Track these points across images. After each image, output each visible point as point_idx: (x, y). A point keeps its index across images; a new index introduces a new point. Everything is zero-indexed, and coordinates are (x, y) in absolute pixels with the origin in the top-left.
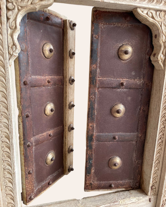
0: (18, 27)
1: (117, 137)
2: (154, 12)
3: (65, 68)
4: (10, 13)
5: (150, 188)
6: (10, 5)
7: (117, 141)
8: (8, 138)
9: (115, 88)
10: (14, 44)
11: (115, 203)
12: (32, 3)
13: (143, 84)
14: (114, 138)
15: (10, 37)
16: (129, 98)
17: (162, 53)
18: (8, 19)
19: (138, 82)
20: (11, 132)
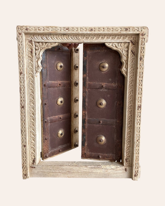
0: (41, 58)
1: (101, 122)
2: (117, 44)
3: (71, 76)
4: (37, 51)
5: (125, 160)
6: (37, 48)
7: (101, 124)
8: (33, 114)
9: (99, 89)
10: (38, 66)
11: (98, 167)
12: (47, 46)
13: (118, 87)
14: (100, 122)
15: (36, 63)
16: (109, 96)
17: (125, 67)
18: (36, 54)
19: (114, 85)
20: (35, 111)
